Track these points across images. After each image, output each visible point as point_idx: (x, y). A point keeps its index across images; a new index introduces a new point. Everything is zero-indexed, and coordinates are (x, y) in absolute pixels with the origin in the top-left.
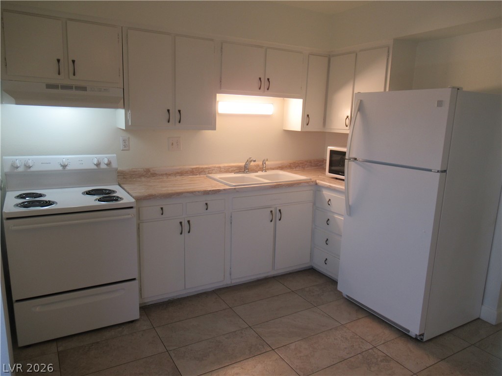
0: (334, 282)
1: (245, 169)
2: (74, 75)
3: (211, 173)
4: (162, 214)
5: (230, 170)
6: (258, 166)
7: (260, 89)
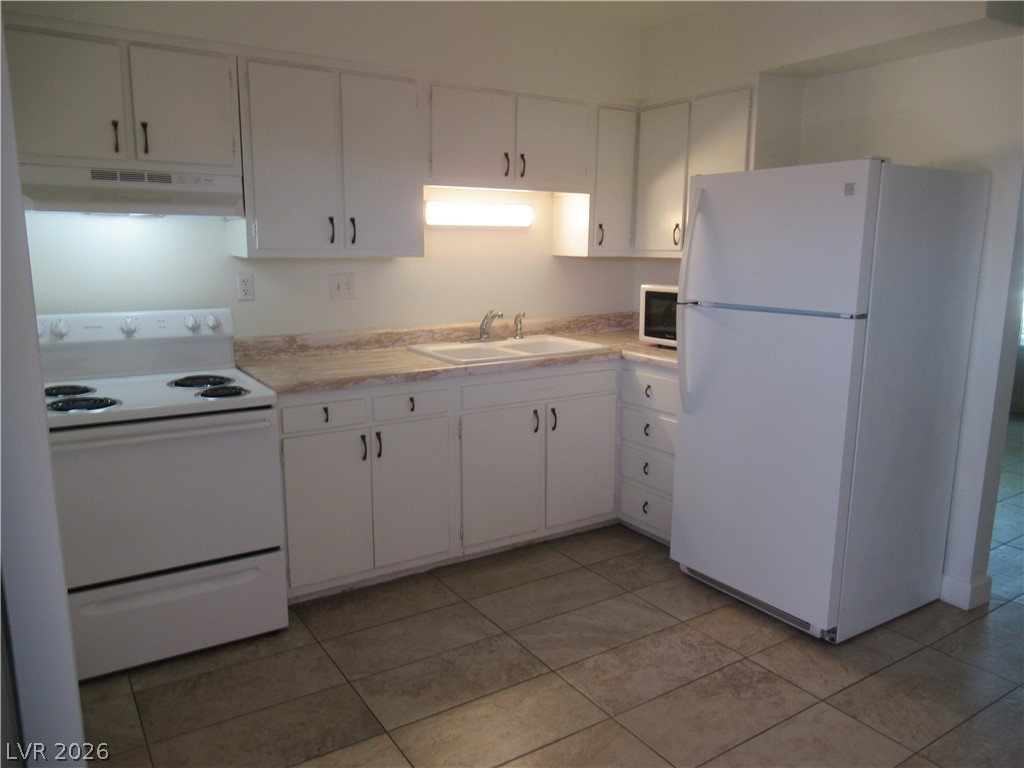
0: (663, 547)
1: (483, 334)
2: (146, 151)
3: (416, 343)
4: (327, 420)
5: (452, 336)
6: (506, 327)
7: (506, 174)
